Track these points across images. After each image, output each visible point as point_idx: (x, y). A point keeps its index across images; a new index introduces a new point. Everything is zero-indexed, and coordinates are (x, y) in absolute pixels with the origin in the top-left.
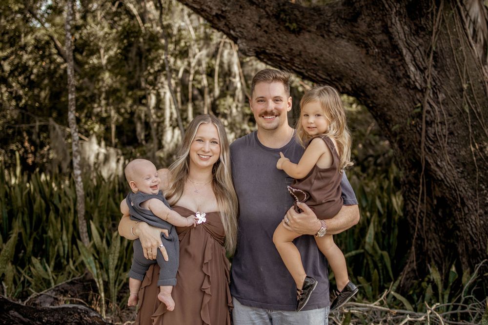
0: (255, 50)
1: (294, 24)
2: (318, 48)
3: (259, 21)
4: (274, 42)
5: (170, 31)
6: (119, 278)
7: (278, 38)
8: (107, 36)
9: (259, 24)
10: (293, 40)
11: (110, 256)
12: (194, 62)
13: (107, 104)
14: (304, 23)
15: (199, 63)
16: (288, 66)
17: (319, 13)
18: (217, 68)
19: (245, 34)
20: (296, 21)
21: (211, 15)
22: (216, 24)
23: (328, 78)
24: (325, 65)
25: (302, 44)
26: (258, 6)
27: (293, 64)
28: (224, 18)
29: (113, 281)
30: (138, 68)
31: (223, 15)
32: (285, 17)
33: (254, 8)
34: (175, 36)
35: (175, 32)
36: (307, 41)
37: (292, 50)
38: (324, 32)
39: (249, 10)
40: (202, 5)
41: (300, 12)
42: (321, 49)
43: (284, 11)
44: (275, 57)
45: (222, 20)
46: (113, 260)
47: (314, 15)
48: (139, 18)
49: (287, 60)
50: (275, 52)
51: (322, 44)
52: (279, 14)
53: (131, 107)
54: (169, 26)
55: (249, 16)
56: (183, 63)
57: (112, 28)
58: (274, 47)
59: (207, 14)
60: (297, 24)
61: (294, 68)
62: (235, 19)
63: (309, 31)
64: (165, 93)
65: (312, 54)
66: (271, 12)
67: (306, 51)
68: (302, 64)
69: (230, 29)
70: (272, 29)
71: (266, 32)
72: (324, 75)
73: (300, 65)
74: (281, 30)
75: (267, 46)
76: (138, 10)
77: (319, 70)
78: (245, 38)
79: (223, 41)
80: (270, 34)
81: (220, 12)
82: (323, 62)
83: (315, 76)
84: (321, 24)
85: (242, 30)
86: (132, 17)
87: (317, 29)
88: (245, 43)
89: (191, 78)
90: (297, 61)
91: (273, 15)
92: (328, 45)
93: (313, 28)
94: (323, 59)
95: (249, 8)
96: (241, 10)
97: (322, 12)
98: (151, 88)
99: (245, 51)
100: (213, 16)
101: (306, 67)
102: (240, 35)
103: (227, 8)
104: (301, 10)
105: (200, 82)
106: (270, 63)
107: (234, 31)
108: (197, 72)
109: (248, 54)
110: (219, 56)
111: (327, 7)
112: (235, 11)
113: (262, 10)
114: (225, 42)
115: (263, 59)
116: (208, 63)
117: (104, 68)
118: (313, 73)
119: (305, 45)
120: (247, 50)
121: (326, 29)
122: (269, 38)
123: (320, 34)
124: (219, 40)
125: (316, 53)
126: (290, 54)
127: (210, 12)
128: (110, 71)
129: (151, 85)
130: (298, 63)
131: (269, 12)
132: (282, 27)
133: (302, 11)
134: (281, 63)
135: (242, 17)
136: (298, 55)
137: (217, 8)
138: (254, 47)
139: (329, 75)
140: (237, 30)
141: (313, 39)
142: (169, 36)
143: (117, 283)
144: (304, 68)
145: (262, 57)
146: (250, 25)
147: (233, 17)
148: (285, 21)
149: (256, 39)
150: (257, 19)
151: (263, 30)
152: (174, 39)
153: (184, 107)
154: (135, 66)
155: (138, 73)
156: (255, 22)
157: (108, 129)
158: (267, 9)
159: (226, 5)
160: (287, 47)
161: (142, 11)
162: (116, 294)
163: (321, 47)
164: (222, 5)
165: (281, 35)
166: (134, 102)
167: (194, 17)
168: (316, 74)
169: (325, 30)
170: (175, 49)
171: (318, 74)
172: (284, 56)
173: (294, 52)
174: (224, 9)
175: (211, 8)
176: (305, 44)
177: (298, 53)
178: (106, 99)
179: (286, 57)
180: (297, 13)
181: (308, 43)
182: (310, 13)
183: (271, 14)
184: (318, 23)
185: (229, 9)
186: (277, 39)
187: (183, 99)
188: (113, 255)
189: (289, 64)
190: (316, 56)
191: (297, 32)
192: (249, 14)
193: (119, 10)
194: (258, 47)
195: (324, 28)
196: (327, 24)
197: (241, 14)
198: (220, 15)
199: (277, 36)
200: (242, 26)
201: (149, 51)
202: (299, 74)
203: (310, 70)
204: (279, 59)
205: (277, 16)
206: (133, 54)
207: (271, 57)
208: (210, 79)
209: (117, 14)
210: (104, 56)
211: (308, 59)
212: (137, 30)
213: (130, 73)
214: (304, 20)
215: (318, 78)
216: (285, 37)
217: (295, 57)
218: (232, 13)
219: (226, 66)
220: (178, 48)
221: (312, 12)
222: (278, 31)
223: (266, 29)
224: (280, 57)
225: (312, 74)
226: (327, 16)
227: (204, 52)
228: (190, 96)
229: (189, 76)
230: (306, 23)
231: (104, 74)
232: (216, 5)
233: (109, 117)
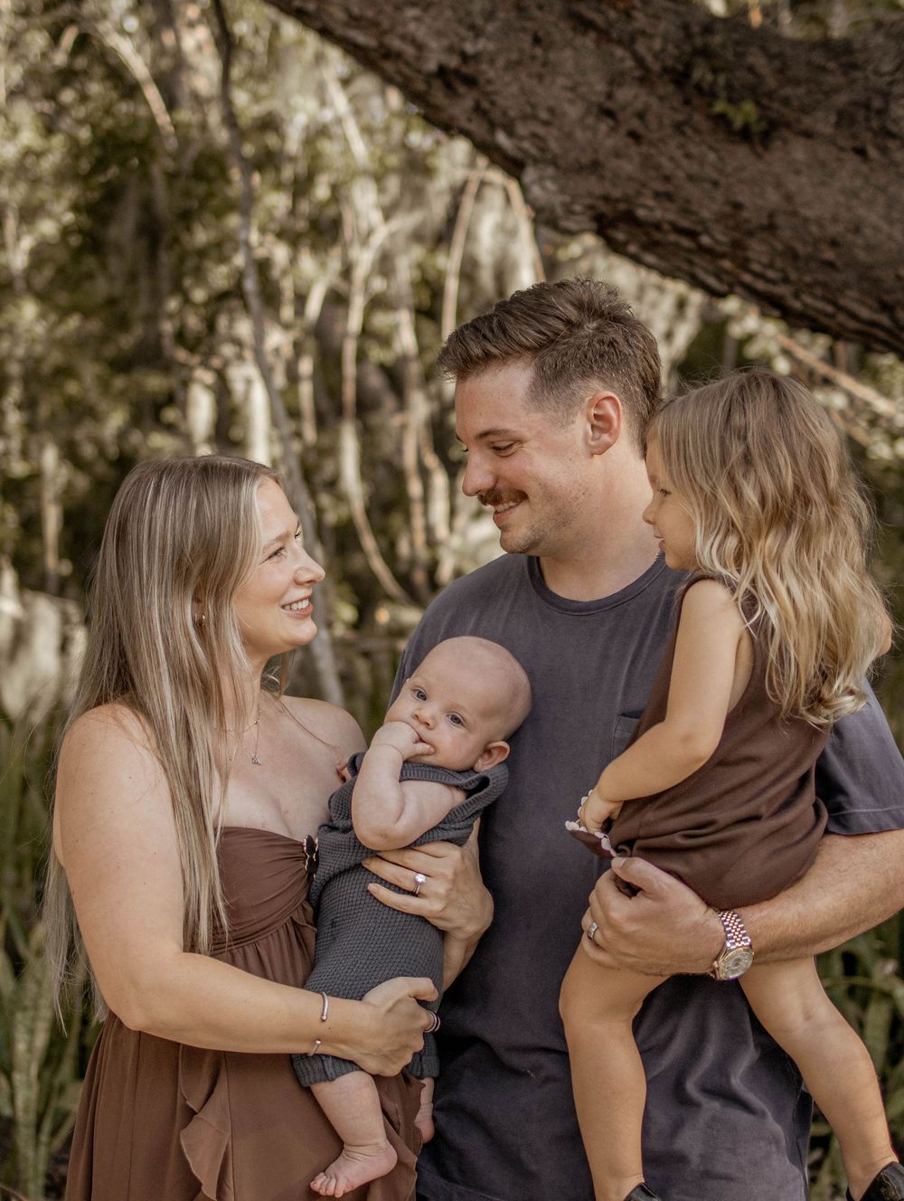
0: (591, 207)
1: (749, 108)
2: (842, 199)
3: (610, 96)
4: (667, 179)
5: (271, 140)
6: (54, 1104)
7: (685, 162)
8: (30, 161)
9: (610, 105)
10: (742, 168)
11: (19, 1016)
12: (364, 259)
13: (31, 427)
14: (786, 101)
15: (385, 264)
16: (727, 272)
17: (844, 59)
18: (452, 286)
19: (554, 145)
20: (755, 92)
21: (419, 71)
22: (436, 108)
23: (884, 319)
24: (871, 267)
25: (779, 186)
26: (604, 35)
27: (744, 265)
28: (471, 82)
29: (32, 1117)
30: (144, 284)
31: (466, 70)
32: (709, 77)
33: (589, 41)
34: (292, 159)
35: (293, 144)
36: (798, 172)
37: (738, 206)
38: (868, 136)
39: (568, 53)
40: (385, 33)
41: (771, 57)
42: (855, 202)
43: (705, 53)
44: (673, 237)
45: (462, 89)
46: (31, 1032)
47: (823, 69)
48: (152, 94)
49: (719, 249)
50: (671, 216)
51: (858, 182)
52: (688, 68)
53: (122, 435)
54: (270, 124)
55: (569, 76)
56: (323, 265)
57: (49, 129)
58: (669, 197)
59: (406, 70)
60: (758, 103)
61: (747, 278)
62: (514, 89)
63: (808, 134)
64: (249, 382)
65: (819, 222)
66: (656, 56)
67: (794, 214)
68: (779, 263)
69: (492, 126)
70: (661, 125)
71: (634, 136)
72: (863, 303)
73: (771, 266)
74: (697, 131)
75: (639, 194)
76: (153, 65)
77: (846, 285)
78: (554, 162)
79: (475, 177)
80: (651, 144)
81: (453, 62)
82: (861, 255)
83: (830, 309)
84: (855, 104)
85: (541, 130)
86: (131, 90)
87: (838, 125)
88: (554, 179)
89: (355, 321)
90: (758, 251)
91: (665, 70)
92: (883, 190)
93: (822, 122)
94: (860, 241)
95: (569, 44)
96: (538, 51)
97: (860, 58)
98: (195, 360)
99: (552, 210)
100: (429, 77)
101: (793, 276)
102: (534, 151)
103: (482, 44)
104: (774, 49)
105: (385, 340)
106: (650, 258)
107: (510, 133)
108: (377, 303)
109: (565, 224)
110: (459, 237)
111: (879, 39)
112: (514, 56)
113: (619, 52)
114: (483, 184)
115: (626, 244)
116: (420, 266)
117: (20, 285)
118: (824, 299)
119: (792, 187)
120: (559, 211)
121: (875, 124)
122: (647, 162)
123: (848, 144)
124: (459, 174)
125: (835, 220)
126: (731, 222)
127: (418, 58)
128: (42, 297)
129: (192, 349)
130: (765, 259)
131: (649, 59)
132: (698, 118)
133: (779, 55)
134: (697, 259)
135: (540, 78)
136: (763, 228)
137: (445, 42)
138: (590, 194)
139: (886, 308)
140: (522, 129)
141: (823, 164)
142: (268, 161)
143: (47, 1126)
144: (786, 280)
145: (620, 236)
146: (573, 112)
147: (507, 78)
148: (710, 94)
149: (595, 167)
150: (601, 87)
151: (623, 131)
152: (288, 173)
153: (326, 441)
154: (132, 278)
155: (143, 306)
156: (594, 99)
157: (31, 525)
158: (641, 47)
159: (477, 32)
160: (719, 195)
161: (165, 63)
162: (42, 1167)
163: (855, 195)
164: (463, 31)
165: (693, 149)
166: (136, 420)
167: (366, 83)
168: (834, 303)
169: (869, 129)
170: (293, 212)
171: (842, 302)
172: (707, 232)
173: (745, 214)
174: (469, 48)
175: (420, 47)
176: (792, 183)
177: (765, 221)
178: (29, 405)
179: (717, 237)
180: (757, 60)
181: (804, 180)
182: (809, 63)
183: (655, 66)
184: (842, 99)
185: (491, 46)
186: (678, 166)
187: (326, 404)
188: (30, 1013)
189: (727, 264)
190: (833, 230)
191: (759, 137)
192: (569, 66)
193: (81, 62)
194: (606, 199)
195: (867, 119)
196: (877, 103)
197: (536, 68)
198: (457, 72)
199: (678, 154)
200: (544, 115)
201: (187, 218)
202: (771, 305)
203: (809, 286)
204: (686, 242)
205: (680, 77)
206: (123, 228)
207: (658, 236)
208: (428, 327)
209: (67, 76)
210: (18, 238)
211: (805, 243)
212: (140, 134)
213: (112, 302)
214: (788, 91)
215: (841, 318)
216: (712, 157)
217: (750, 234)
218: (501, 62)
219: (486, 278)
220: (304, 207)
221: (818, 57)
222: (683, 133)
223: (635, 124)
224: (692, 234)
225: (820, 305)
226: (877, 73)
227: (406, 222)
228: (349, 392)
229: (346, 317)
230: (796, 103)
231: (17, 306)
232: (440, 34)
233: (36, 476)
